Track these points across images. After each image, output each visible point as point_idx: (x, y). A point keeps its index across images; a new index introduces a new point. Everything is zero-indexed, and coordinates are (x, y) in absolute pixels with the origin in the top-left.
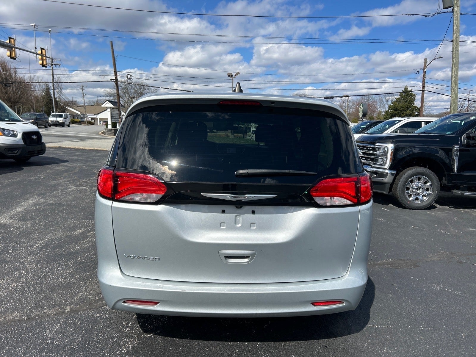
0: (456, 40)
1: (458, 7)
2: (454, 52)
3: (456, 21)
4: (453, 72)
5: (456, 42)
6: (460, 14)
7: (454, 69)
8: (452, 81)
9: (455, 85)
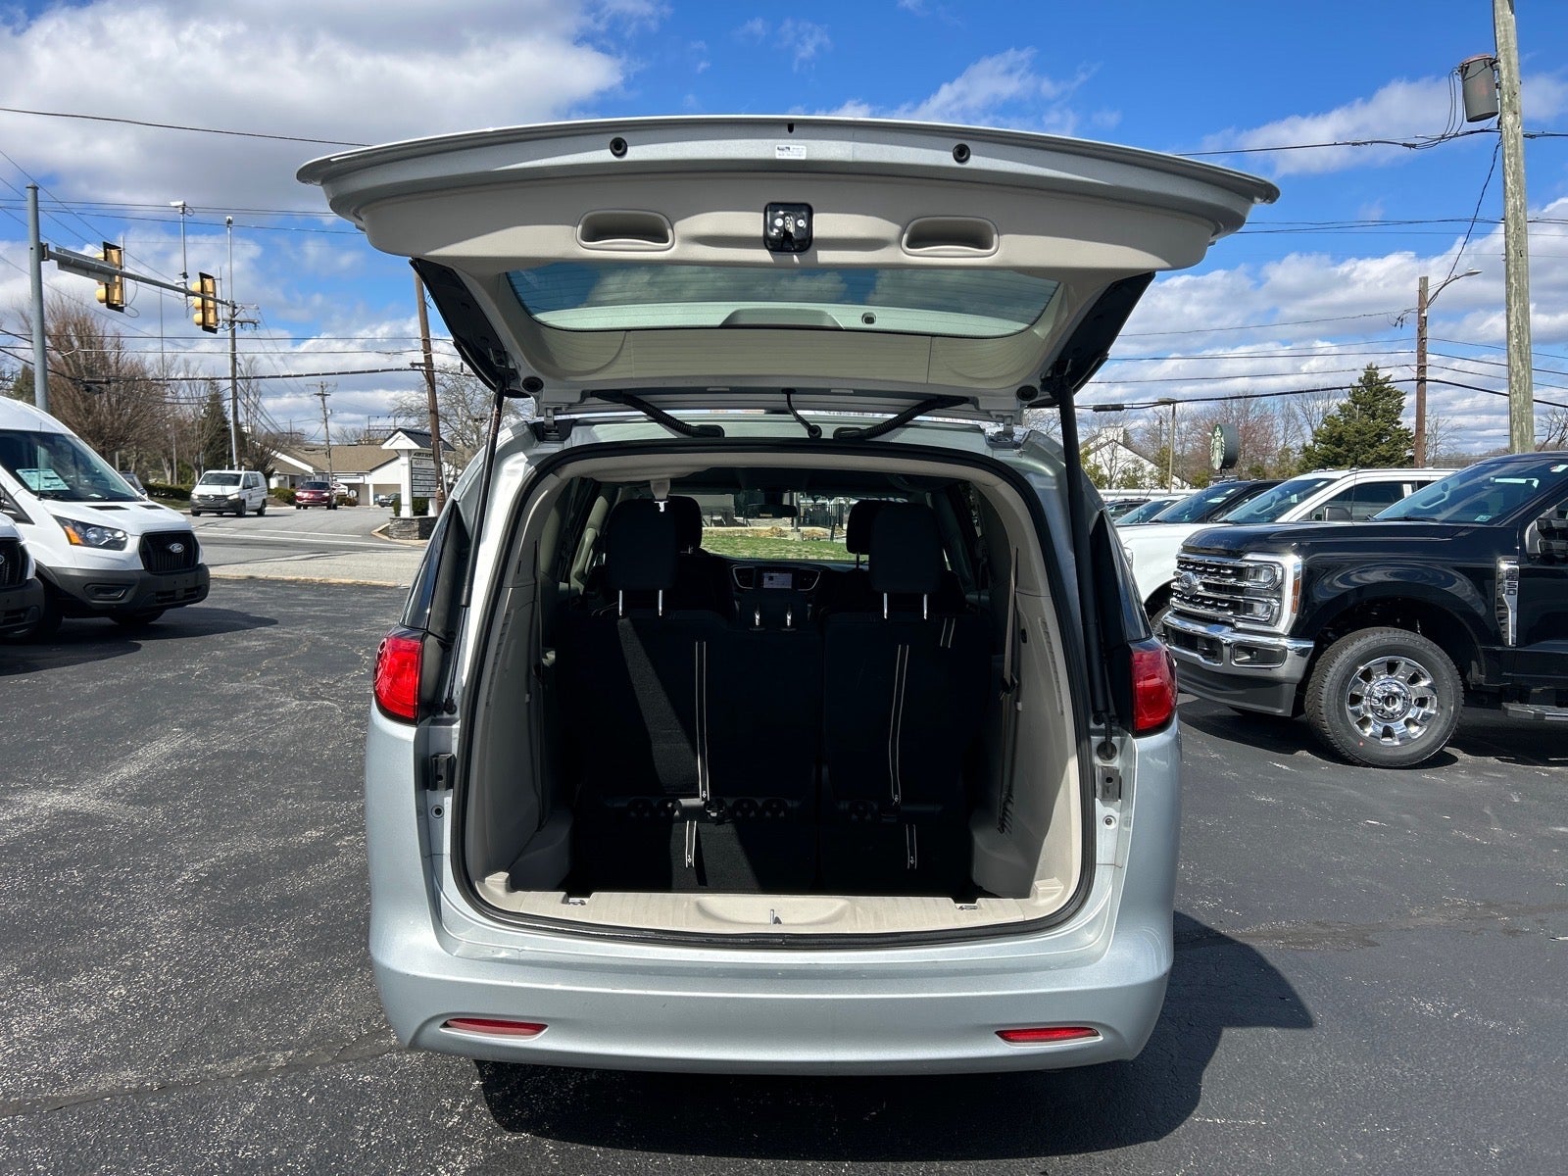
0: (1517, 218)
1: (1516, 113)
2: (1512, 257)
3: (1512, 159)
4: (1513, 319)
5: (1516, 224)
6: (1525, 136)
7: (1514, 310)
8: (1512, 350)
9: (1522, 360)
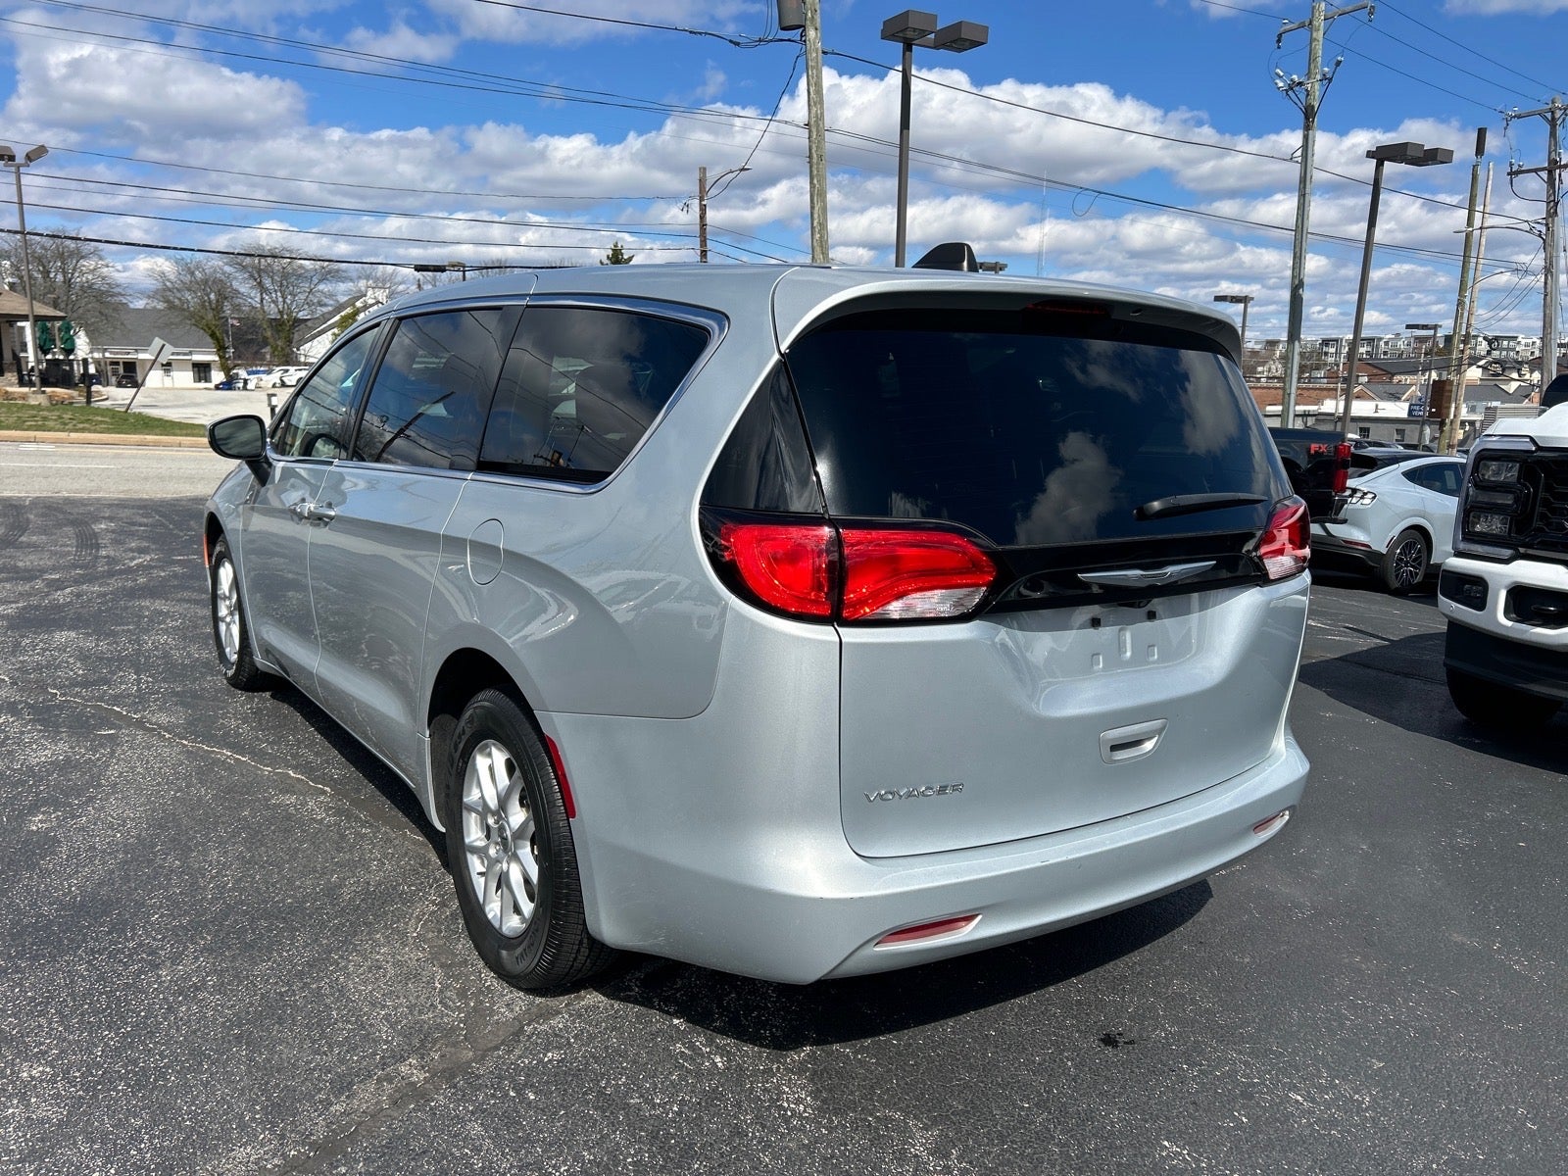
0: (818, 126)
1: (816, 29)
2: (815, 161)
3: (814, 71)
4: (816, 216)
5: (818, 131)
6: (824, 52)
7: (817, 209)
8: (815, 244)
9: (823, 253)
